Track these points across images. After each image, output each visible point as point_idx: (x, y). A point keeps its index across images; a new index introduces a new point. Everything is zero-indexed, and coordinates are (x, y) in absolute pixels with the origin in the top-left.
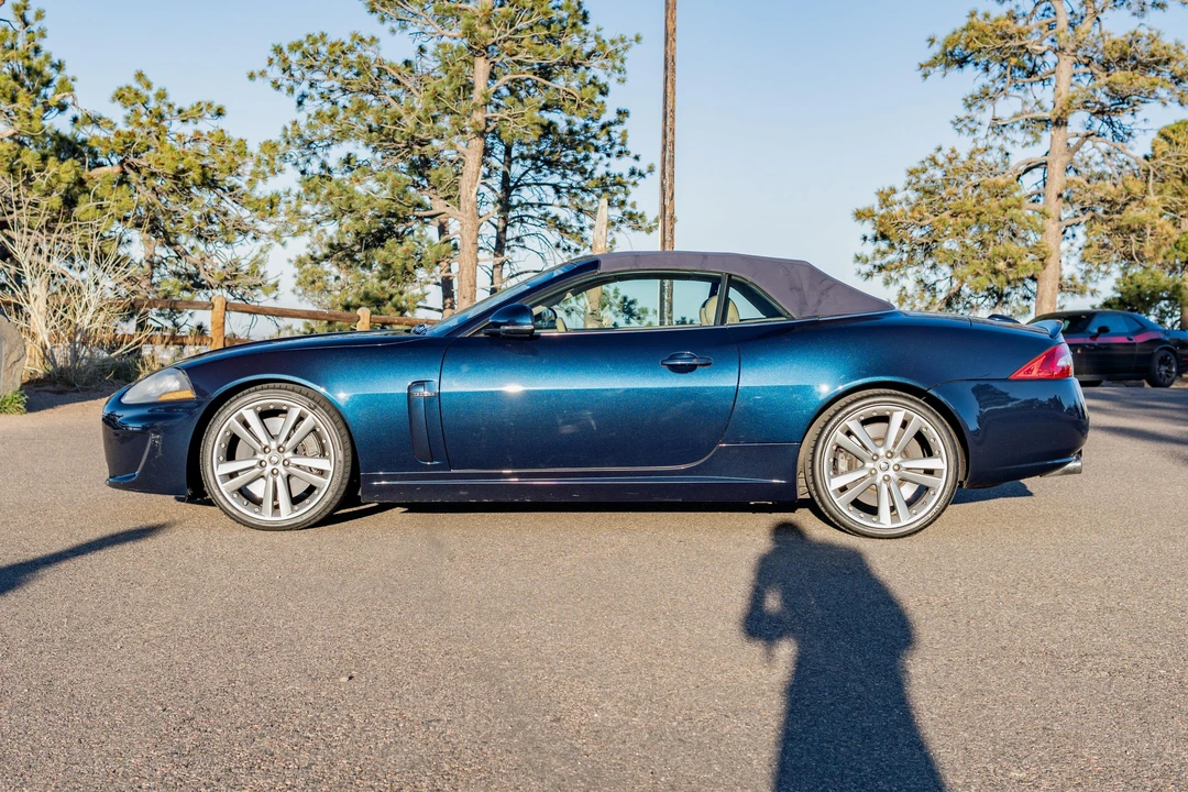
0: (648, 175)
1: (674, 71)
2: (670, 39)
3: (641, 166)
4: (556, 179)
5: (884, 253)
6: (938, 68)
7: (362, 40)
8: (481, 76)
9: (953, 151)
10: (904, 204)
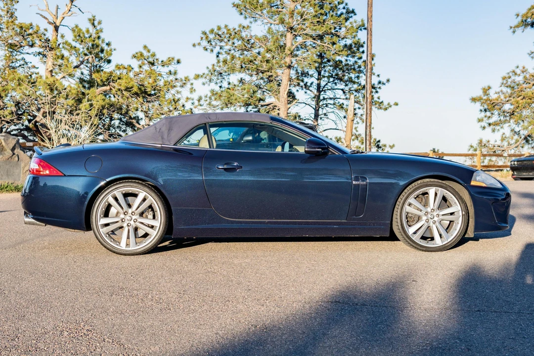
0: (386, 84)
3: (384, 80)
4: (342, 87)
5: (489, 117)
6: (520, 28)
7: (244, 27)
8: (289, 41)
9: (524, 68)
10: (500, 93)
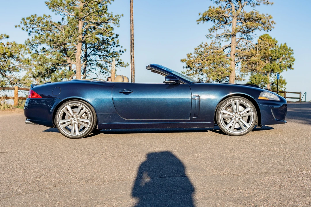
0: (124, 52)
1: (133, 24)
2: (132, 15)
3: (122, 49)
4: (99, 53)
5: (189, 71)
6: (201, 21)
7: (46, 16)
8: (81, 26)
9: (206, 43)
10: (194, 58)
